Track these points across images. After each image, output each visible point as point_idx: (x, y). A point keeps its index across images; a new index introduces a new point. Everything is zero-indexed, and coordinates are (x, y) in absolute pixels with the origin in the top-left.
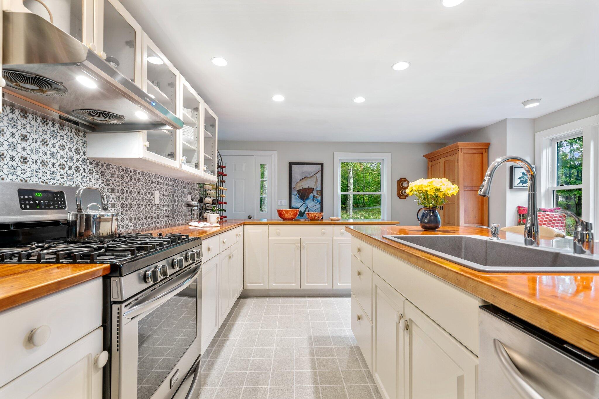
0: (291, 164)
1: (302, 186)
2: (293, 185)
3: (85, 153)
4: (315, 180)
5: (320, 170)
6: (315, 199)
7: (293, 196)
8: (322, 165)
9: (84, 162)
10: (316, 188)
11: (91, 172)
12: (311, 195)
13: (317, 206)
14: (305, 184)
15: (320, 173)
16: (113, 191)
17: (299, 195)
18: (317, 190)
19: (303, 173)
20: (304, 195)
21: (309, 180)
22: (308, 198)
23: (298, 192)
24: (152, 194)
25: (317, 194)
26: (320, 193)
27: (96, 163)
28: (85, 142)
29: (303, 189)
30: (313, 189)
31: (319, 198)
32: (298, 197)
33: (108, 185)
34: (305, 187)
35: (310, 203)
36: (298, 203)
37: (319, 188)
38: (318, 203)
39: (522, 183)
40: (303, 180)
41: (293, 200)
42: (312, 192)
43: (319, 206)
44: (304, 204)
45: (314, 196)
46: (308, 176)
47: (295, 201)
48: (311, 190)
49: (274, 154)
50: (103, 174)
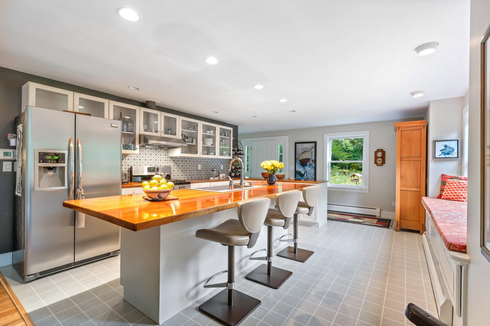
0: (296, 143)
1: (302, 157)
2: (297, 157)
3: (168, 155)
4: (311, 153)
5: (314, 146)
6: (311, 165)
7: (297, 164)
8: (315, 143)
9: (168, 158)
10: (312, 158)
11: (170, 160)
12: (308, 163)
13: (312, 170)
14: (305, 156)
15: (314, 149)
16: (178, 166)
17: (301, 163)
18: (312, 160)
19: (303, 149)
20: (304, 163)
21: (307, 153)
22: (306, 165)
23: (300, 161)
24: (197, 166)
25: (312, 162)
26: (314, 162)
27: (172, 158)
28: (168, 152)
29: (303, 159)
30: (310, 159)
31: (314, 165)
32: (300, 164)
33: (176, 164)
34: (305, 158)
35: (307, 168)
36: (300, 169)
37: (313, 159)
38: (313, 168)
39: (445, 155)
40: (303, 154)
41: (297, 166)
42: (309, 161)
43: (314, 171)
44: (304, 169)
45: (310, 164)
46: (307, 151)
47: (298, 167)
48: (308, 160)
49: (287, 138)
50: (174, 161)
